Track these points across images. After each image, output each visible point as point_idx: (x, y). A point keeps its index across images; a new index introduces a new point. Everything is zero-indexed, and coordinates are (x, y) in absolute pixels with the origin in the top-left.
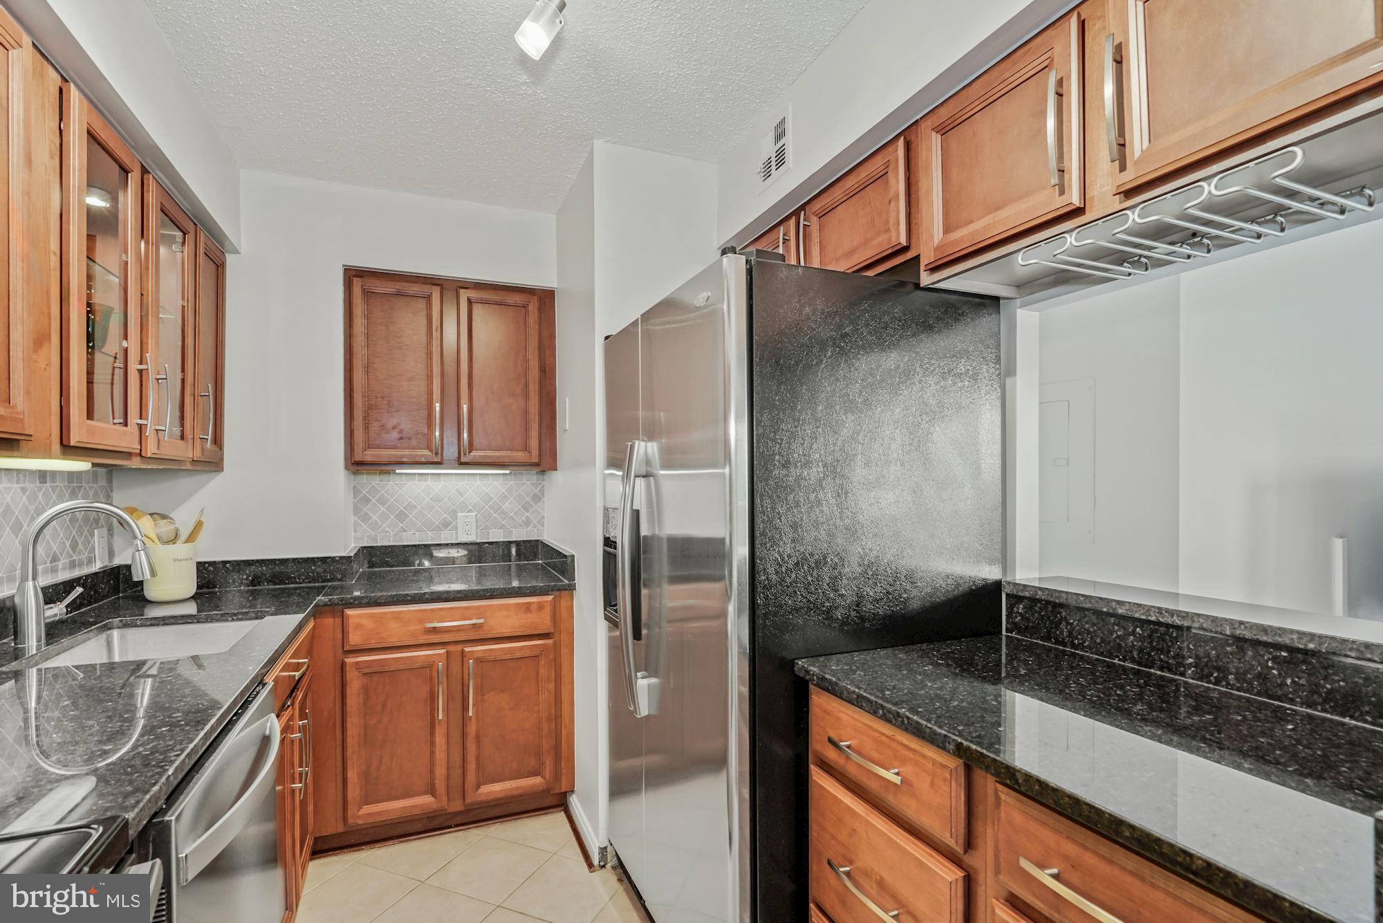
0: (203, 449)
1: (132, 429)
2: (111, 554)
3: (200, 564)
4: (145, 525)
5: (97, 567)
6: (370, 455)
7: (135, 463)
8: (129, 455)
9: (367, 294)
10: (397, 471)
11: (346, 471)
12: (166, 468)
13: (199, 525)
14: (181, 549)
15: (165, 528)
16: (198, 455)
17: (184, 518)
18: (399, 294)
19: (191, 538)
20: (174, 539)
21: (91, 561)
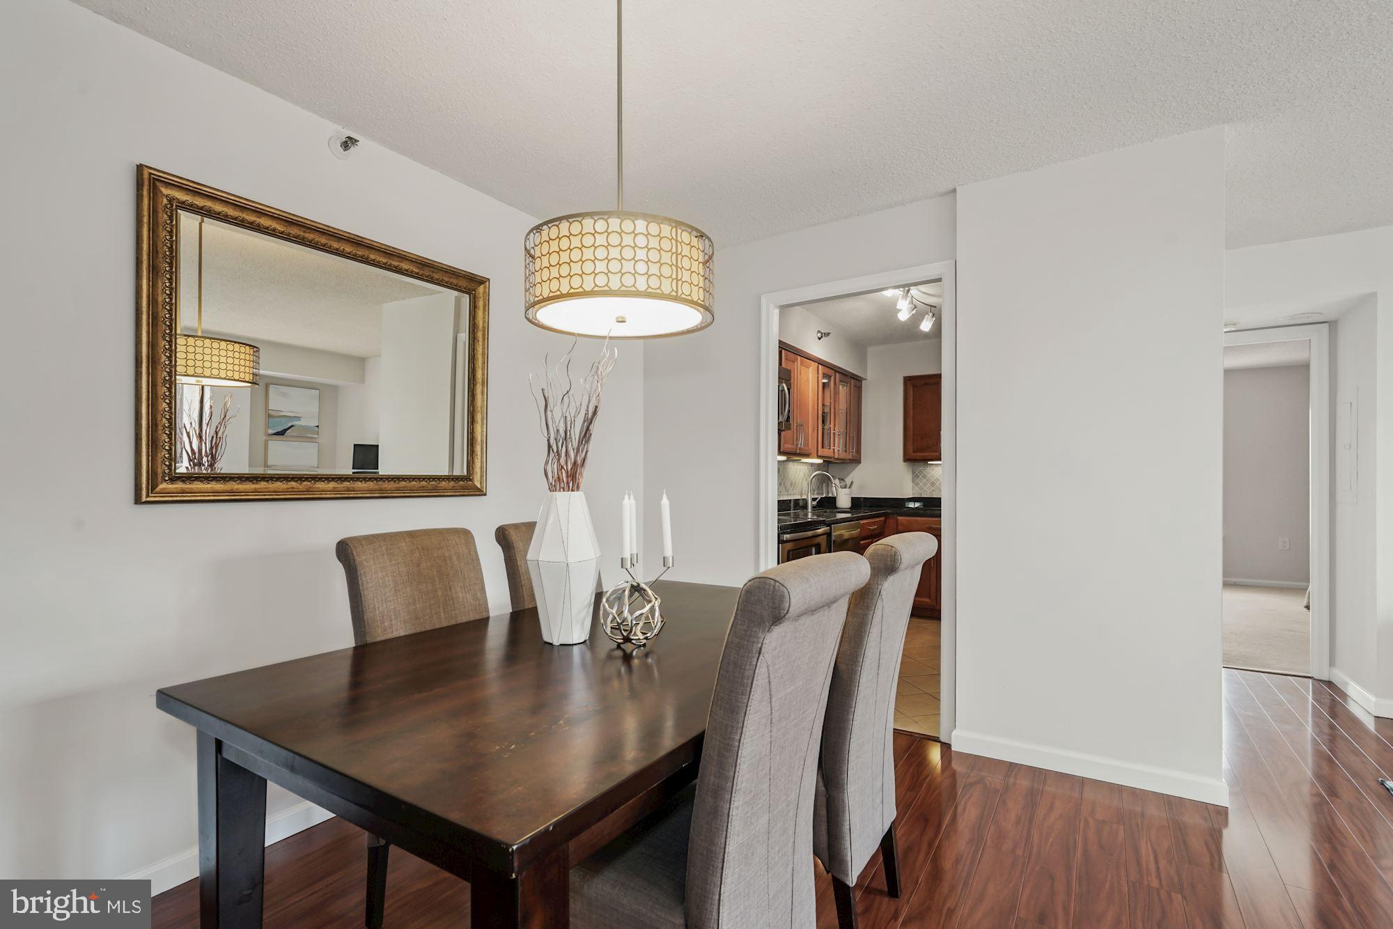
0: (853, 455)
1: (832, 450)
2: (828, 493)
3: (852, 498)
4: (837, 481)
5: (824, 496)
6: (914, 455)
7: (833, 460)
8: (831, 458)
9: (914, 386)
10: (929, 463)
11: (906, 463)
12: (843, 462)
13: (852, 482)
14: (846, 491)
15: (843, 484)
16: (850, 457)
17: (848, 481)
18: (926, 384)
19: (850, 488)
20: (845, 487)
21: (822, 494)
